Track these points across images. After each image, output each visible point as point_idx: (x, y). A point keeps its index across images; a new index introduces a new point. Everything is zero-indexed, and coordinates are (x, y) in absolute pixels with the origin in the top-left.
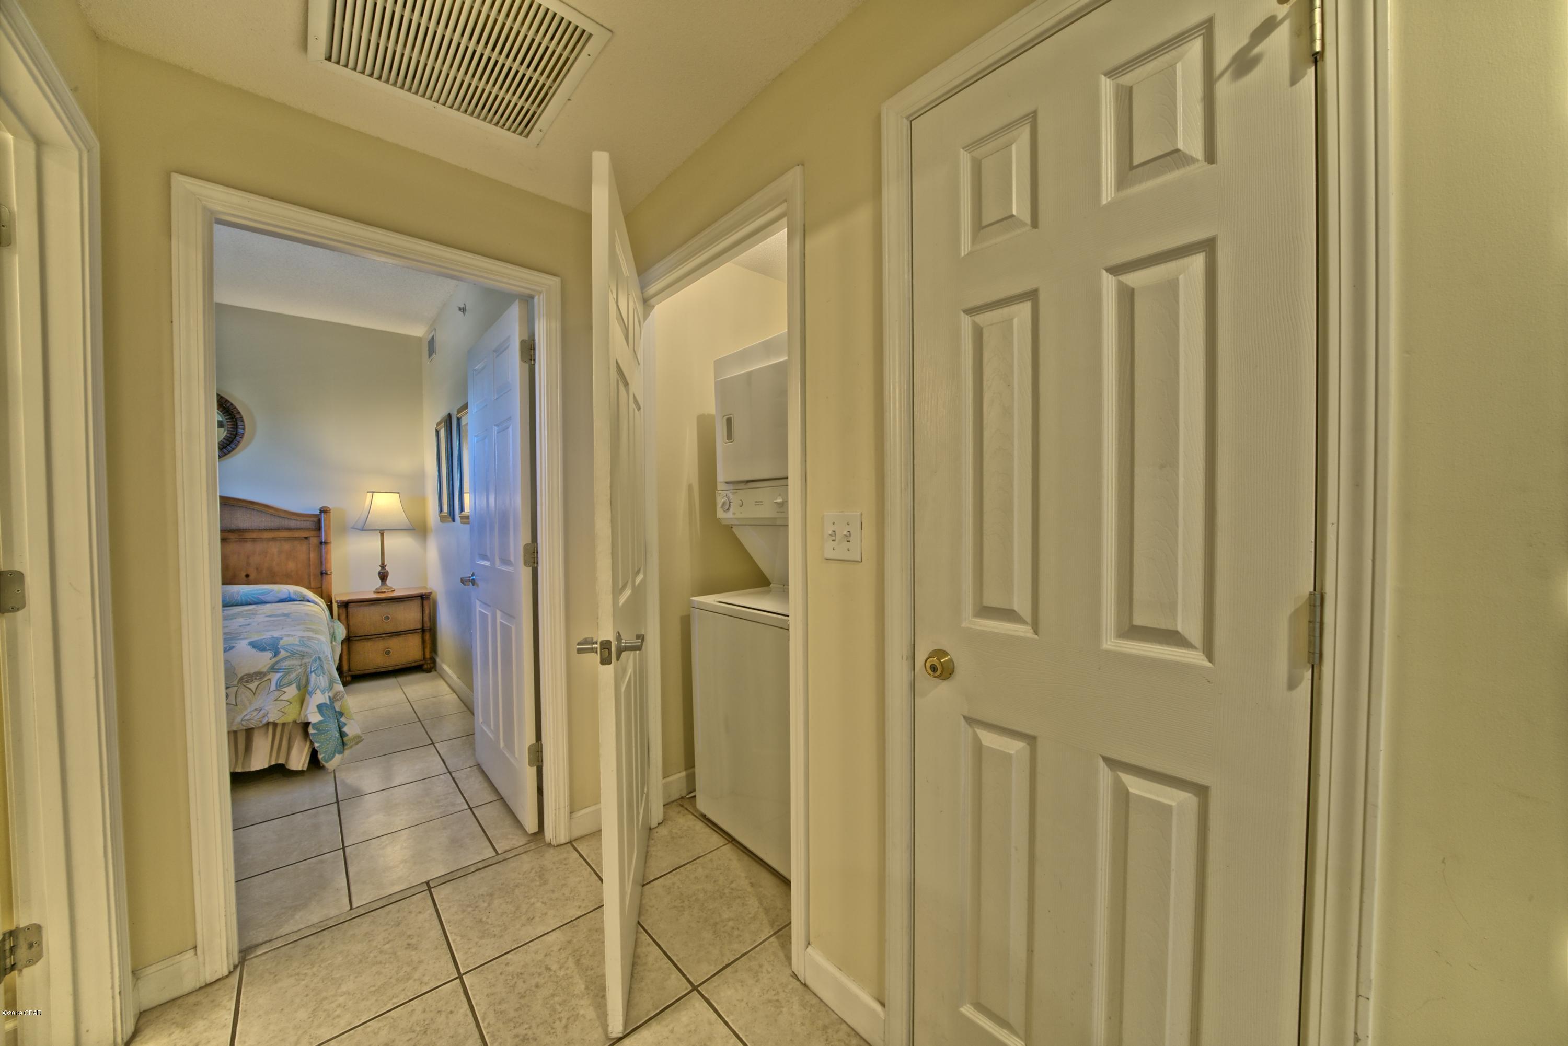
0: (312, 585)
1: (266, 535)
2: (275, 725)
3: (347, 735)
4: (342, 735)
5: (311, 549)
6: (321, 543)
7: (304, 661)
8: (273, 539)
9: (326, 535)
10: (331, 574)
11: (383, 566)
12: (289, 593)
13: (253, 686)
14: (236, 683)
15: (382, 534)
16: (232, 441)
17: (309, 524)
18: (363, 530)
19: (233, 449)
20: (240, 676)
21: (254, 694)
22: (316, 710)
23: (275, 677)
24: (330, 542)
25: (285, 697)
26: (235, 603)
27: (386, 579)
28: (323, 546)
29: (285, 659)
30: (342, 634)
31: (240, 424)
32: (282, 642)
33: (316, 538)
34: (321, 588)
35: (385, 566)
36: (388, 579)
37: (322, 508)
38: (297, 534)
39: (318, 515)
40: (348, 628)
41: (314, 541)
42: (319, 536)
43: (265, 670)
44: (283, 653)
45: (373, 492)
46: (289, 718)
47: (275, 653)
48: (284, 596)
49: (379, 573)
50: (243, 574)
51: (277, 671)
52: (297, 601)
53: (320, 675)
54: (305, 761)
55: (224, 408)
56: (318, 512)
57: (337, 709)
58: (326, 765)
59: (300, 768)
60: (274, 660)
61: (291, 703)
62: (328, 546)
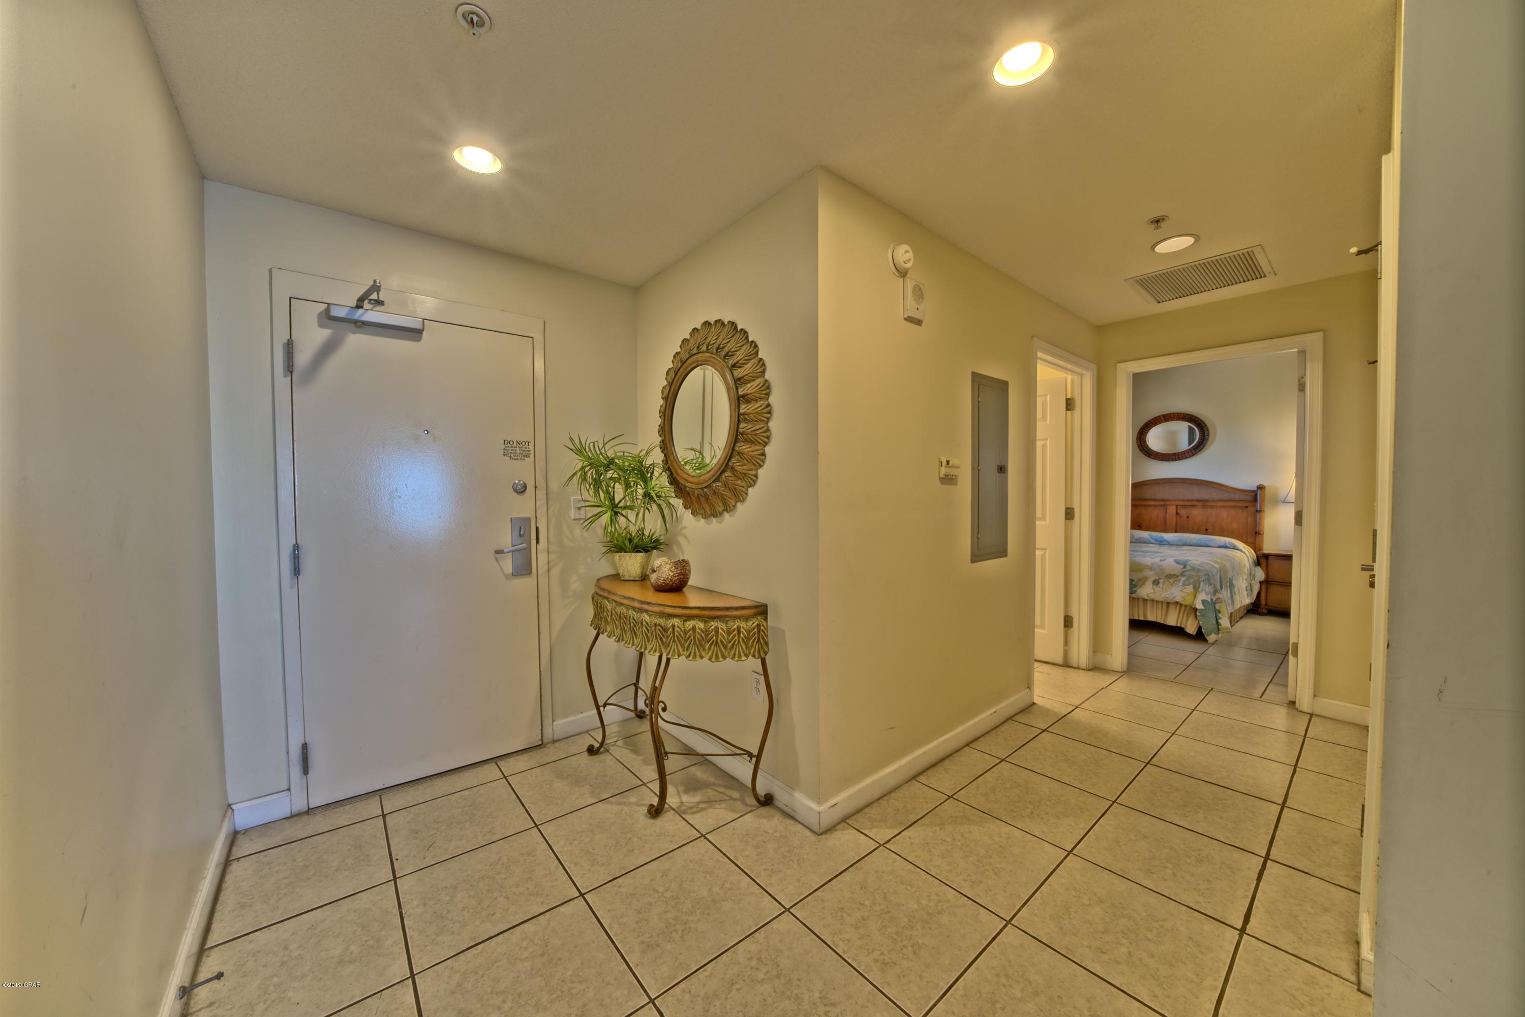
0: (1249, 540)
1: (1219, 504)
2: (1181, 605)
3: (1221, 625)
4: (1218, 624)
5: (1250, 515)
6: (1257, 511)
7: (1199, 574)
8: (1224, 507)
9: (1261, 506)
10: (1263, 534)
12: (1225, 542)
13: (1172, 581)
14: (1164, 577)
16: (1201, 444)
17: (1248, 497)
19: (1202, 449)
20: (1166, 574)
21: (1172, 585)
22: (1201, 602)
23: (1183, 579)
24: (1264, 511)
25: (1185, 591)
28: (1258, 514)
29: (1188, 570)
30: (1261, 577)
31: (1206, 433)
32: (1189, 562)
33: (1253, 507)
34: (1255, 543)
37: (1258, 486)
38: (1240, 504)
39: (1256, 491)
40: (1267, 574)
41: (1252, 509)
42: (1255, 506)
43: (1178, 574)
44: (1188, 567)
46: (1187, 603)
48: (1222, 544)
50: (1204, 528)
51: (1184, 576)
52: (1230, 548)
54: (1195, 629)
55: (1197, 424)
56: (1255, 489)
57: (1217, 608)
58: (1208, 638)
59: (1191, 633)
60: (1183, 570)
61: (1189, 595)
62: (1262, 514)
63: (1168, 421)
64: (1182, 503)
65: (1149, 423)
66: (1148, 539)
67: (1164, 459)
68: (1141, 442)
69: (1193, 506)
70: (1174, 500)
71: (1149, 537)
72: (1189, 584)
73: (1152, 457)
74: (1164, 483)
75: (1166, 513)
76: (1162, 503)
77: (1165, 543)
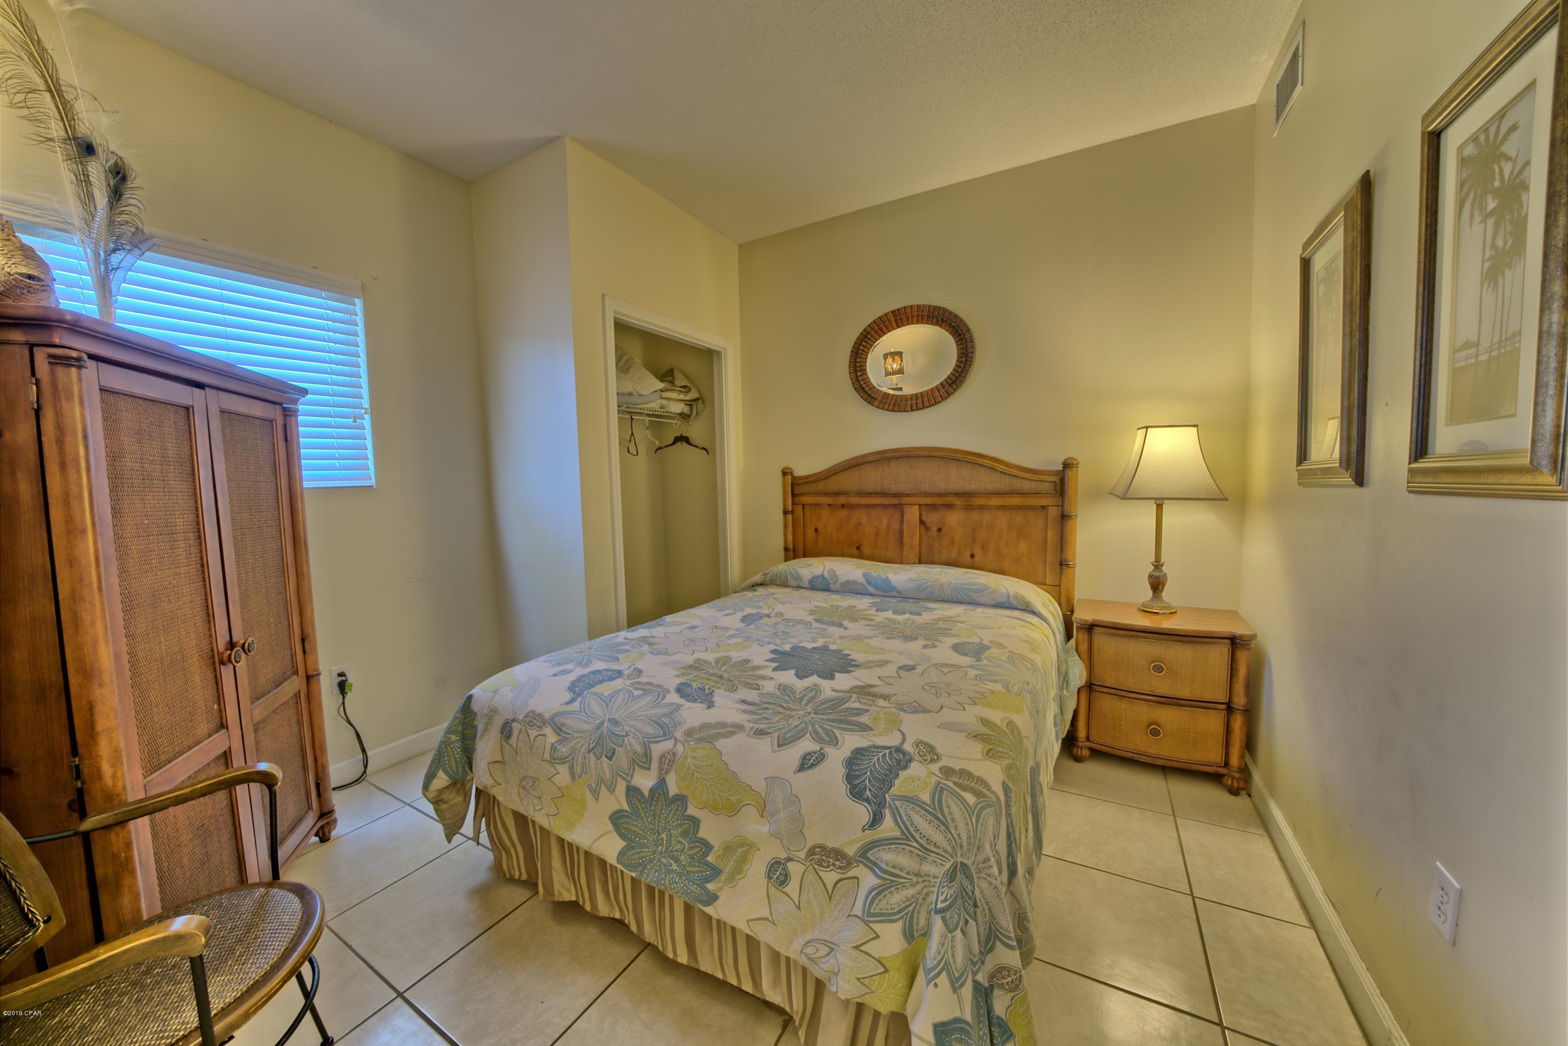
0: (1050, 583)
1: (995, 502)
5: (1049, 524)
6: (1064, 516)
8: (1003, 508)
9: (1071, 505)
10: (1075, 565)
11: (1158, 565)
12: (1008, 596)
13: (829, 878)
14: (802, 855)
15: (1159, 507)
17: (1046, 487)
18: (1124, 498)
19: (962, 383)
20: (809, 844)
21: (830, 903)
23: (865, 882)
24: (1076, 516)
26: (945, 599)
27: (1162, 591)
28: (1067, 521)
30: (1080, 678)
31: (969, 348)
33: (1055, 508)
34: (1059, 586)
35: (1162, 565)
36: (1165, 588)
37: (1065, 460)
38: (1031, 501)
39: (1061, 471)
40: (1090, 667)
41: (1053, 512)
42: (1062, 506)
43: (852, 851)
44: (889, 824)
45: (1147, 427)
47: (874, 815)
48: (1001, 600)
49: (1150, 577)
50: (969, 553)
51: (871, 866)
52: (1017, 609)
53: (955, 928)
55: (953, 328)
56: (1060, 468)
60: (871, 835)
61: (887, 967)
62: (1073, 520)
63: (903, 325)
64: (929, 501)
65: (869, 329)
66: (862, 584)
67: (896, 409)
68: (856, 371)
69: (949, 506)
70: (915, 495)
71: (862, 580)
72: (888, 918)
73: (876, 403)
74: (898, 458)
75: (902, 520)
76: (895, 501)
77: (894, 594)
